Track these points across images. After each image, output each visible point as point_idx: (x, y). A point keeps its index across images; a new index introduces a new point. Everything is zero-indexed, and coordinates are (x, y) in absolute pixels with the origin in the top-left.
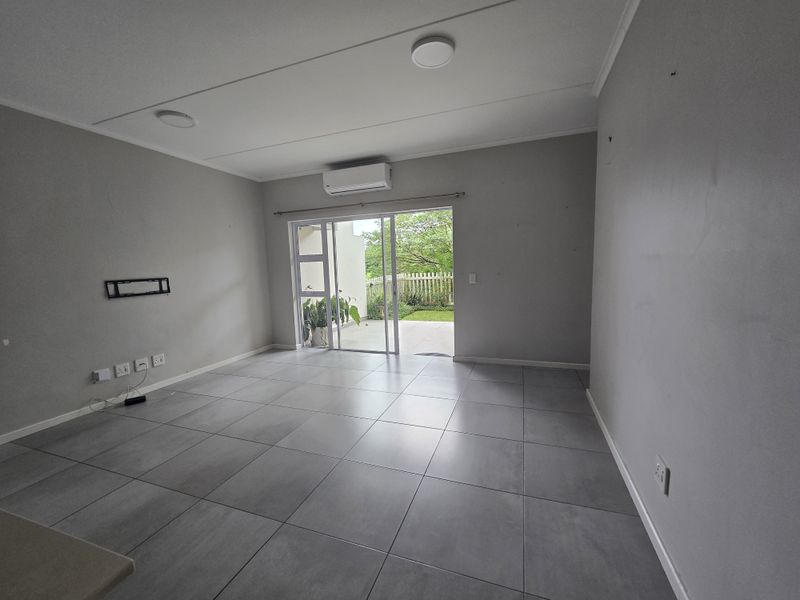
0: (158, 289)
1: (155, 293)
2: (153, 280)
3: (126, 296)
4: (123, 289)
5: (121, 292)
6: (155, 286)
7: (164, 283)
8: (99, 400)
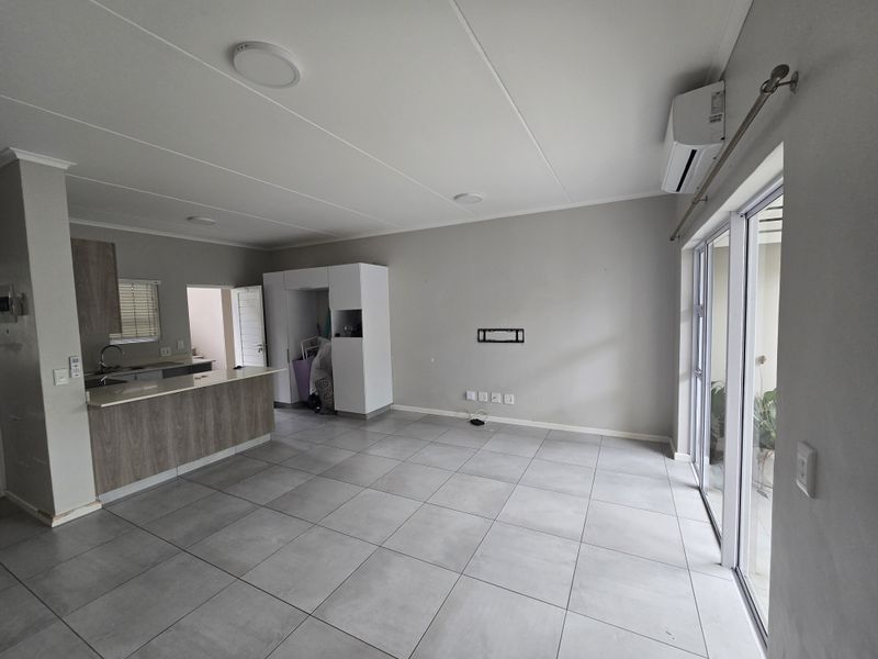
0: (514, 339)
1: (511, 341)
2: (512, 330)
3: (490, 341)
4: (489, 336)
5: (487, 338)
6: (512, 336)
7: (520, 334)
8: (467, 412)
